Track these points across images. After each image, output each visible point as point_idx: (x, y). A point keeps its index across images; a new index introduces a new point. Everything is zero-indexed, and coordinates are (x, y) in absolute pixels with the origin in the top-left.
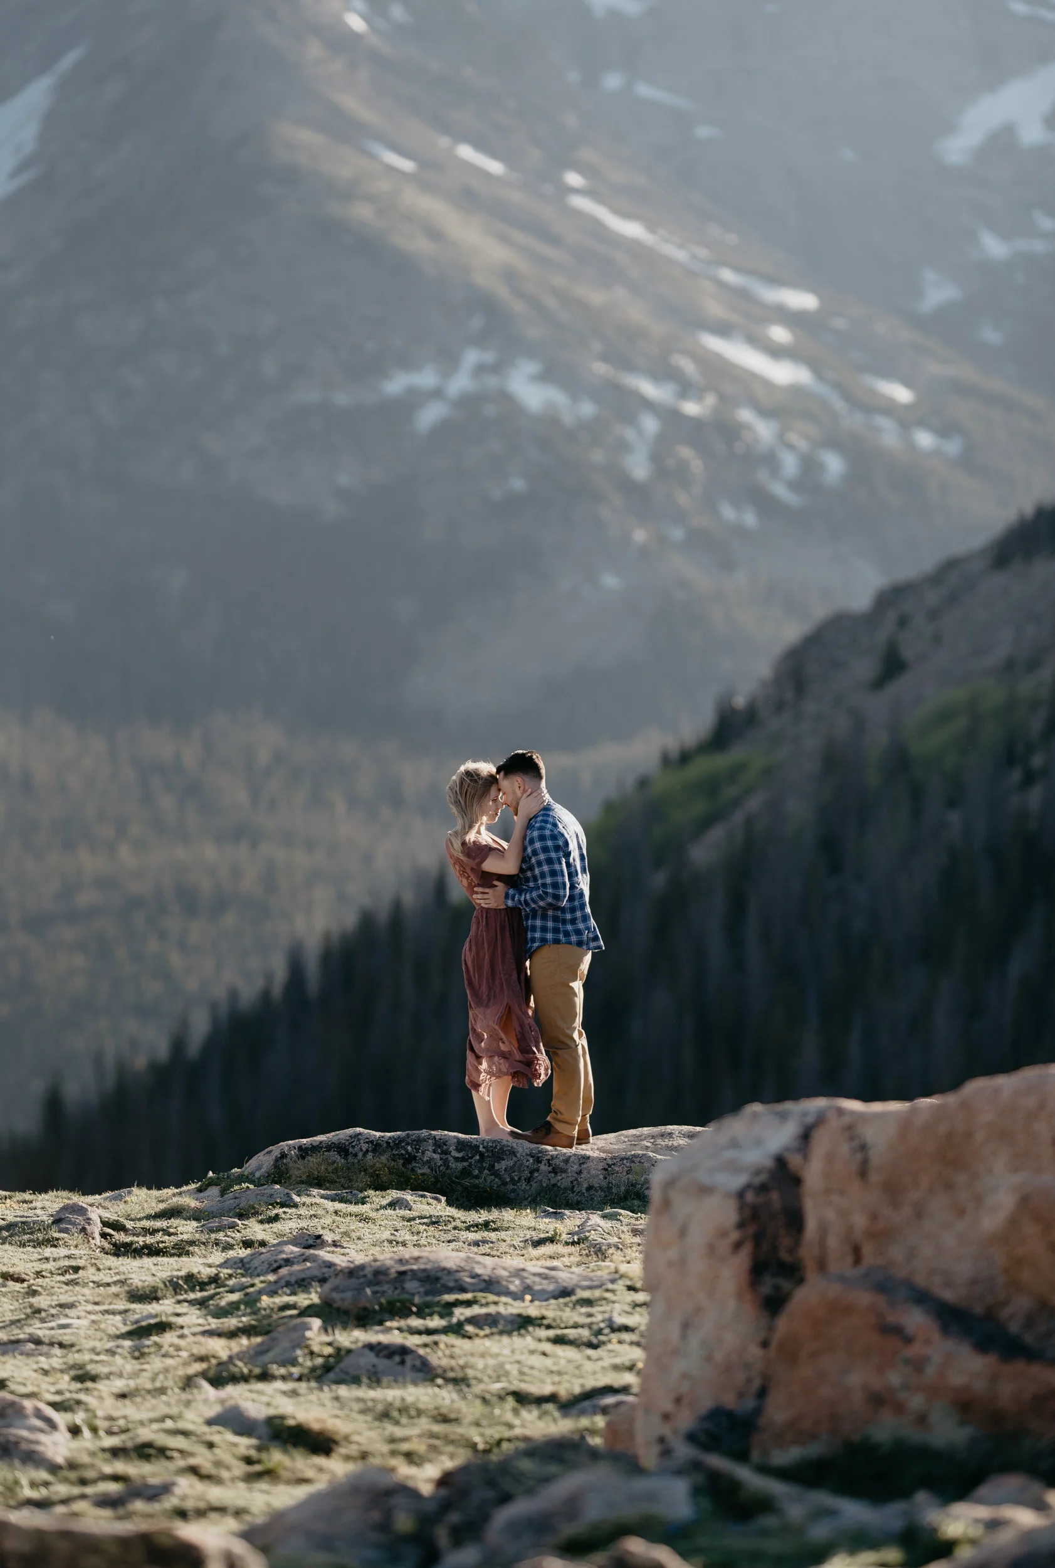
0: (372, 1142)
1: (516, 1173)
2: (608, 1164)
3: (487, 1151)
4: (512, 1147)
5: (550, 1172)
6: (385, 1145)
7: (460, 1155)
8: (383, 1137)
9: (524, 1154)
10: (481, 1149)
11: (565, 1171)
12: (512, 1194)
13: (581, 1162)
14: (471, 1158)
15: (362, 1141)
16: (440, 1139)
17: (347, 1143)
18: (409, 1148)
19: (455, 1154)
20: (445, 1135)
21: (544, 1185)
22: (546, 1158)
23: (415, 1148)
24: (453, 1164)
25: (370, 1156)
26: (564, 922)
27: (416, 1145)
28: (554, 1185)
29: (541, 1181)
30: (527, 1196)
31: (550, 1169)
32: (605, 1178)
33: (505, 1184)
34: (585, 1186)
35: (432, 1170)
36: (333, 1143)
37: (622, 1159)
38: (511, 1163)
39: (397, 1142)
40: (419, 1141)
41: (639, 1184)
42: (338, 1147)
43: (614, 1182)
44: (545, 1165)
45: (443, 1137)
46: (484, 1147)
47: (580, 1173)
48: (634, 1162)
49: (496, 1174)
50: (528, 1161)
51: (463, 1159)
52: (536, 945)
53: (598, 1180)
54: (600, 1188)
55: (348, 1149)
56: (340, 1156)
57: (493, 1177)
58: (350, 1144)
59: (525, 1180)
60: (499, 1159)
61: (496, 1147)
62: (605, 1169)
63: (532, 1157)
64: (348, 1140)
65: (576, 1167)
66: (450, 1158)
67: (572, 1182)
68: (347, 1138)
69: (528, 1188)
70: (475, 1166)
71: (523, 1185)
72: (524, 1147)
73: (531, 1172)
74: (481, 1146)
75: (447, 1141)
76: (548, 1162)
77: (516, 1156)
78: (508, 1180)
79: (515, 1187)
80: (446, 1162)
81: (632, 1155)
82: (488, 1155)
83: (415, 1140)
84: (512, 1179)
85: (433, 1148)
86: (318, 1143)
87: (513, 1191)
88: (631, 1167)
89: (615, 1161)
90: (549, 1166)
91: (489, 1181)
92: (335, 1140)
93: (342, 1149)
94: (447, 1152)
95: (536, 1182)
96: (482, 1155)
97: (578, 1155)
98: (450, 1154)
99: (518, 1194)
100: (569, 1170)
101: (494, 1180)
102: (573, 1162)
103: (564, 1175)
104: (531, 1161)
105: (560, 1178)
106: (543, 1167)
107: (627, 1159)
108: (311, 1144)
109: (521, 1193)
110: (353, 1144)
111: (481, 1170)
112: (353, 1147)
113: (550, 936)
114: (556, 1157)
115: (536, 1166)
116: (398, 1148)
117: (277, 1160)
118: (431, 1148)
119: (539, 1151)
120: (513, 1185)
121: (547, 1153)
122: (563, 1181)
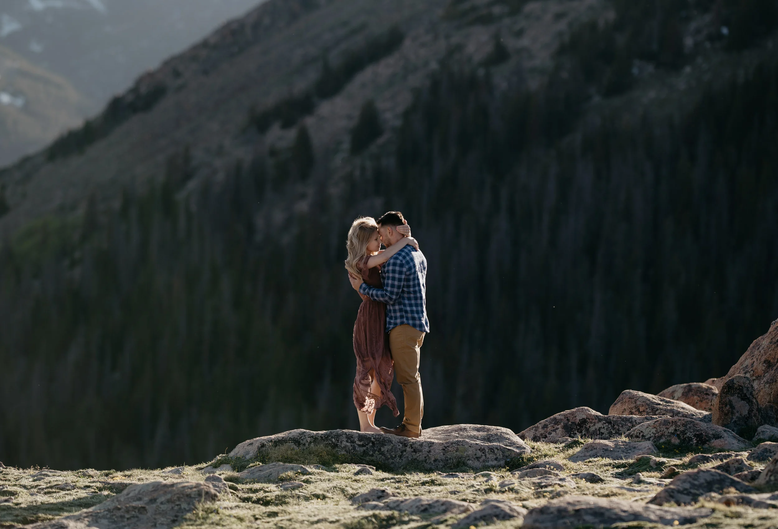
0: (312, 437)
1: (393, 453)
2: (445, 447)
3: (376, 440)
4: (389, 438)
5: (412, 452)
6: (320, 438)
7: (361, 443)
8: (318, 434)
9: (396, 442)
10: (372, 439)
11: (421, 451)
12: (392, 465)
13: (430, 445)
14: (367, 445)
15: (307, 437)
16: (349, 434)
17: (298, 438)
18: (333, 440)
19: (358, 442)
20: (351, 432)
21: (410, 459)
22: (410, 444)
23: (337, 440)
24: (358, 449)
25: (312, 445)
26: (406, 312)
27: (337, 438)
28: (415, 459)
29: (408, 457)
30: (400, 466)
31: (412, 450)
32: (444, 454)
33: (388, 459)
34: (433, 459)
35: (347, 452)
36: (290, 438)
37: (452, 443)
38: (390, 447)
39: (326, 437)
40: (338, 436)
41: (463, 458)
42: (294, 440)
43: (449, 456)
44: (409, 448)
45: (350, 433)
46: (374, 439)
47: (430, 452)
48: (459, 445)
49: (382, 454)
50: (399, 446)
51: (363, 446)
52: (392, 326)
53: (440, 456)
54: (442, 460)
55: (300, 441)
56: (296, 445)
57: (381, 455)
58: (300, 438)
59: (399, 456)
60: (383, 445)
61: (380, 438)
62: (444, 450)
63: (401, 443)
64: (298, 436)
65: (427, 449)
66: (356, 445)
67: (425, 457)
68: (298, 435)
69: (400, 461)
70: (370, 449)
71: (398, 459)
72: (395, 438)
73: (402, 452)
74: (372, 438)
75: (353, 436)
76: (411, 446)
77: (392, 443)
78: (389, 457)
79: (393, 461)
80: (354, 448)
81: (457, 441)
82: (377, 443)
83: (335, 435)
84: (391, 456)
85: (346, 439)
86: (281, 438)
87: (393, 463)
88: (458, 448)
89: (448, 445)
90: (412, 448)
91: (378, 458)
92: (290, 436)
93: (296, 441)
94: (353, 442)
95: (405, 458)
96: (373, 443)
97: (427, 442)
98: (355, 443)
99: (395, 465)
100: (423, 451)
101: (381, 457)
102: (425, 446)
103: (420, 453)
104: (401, 446)
105: (418, 455)
106: (408, 449)
107: (455, 443)
108: (278, 439)
109: (397, 464)
110: (302, 438)
111: (374, 451)
112: (302, 440)
113: (398, 321)
114: (415, 443)
115: (404, 449)
116: (327, 440)
117: (259, 448)
118: (345, 440)
119: (404, 440)
120: (392, 460)
121: (409, 441)
122: (420, 456)
